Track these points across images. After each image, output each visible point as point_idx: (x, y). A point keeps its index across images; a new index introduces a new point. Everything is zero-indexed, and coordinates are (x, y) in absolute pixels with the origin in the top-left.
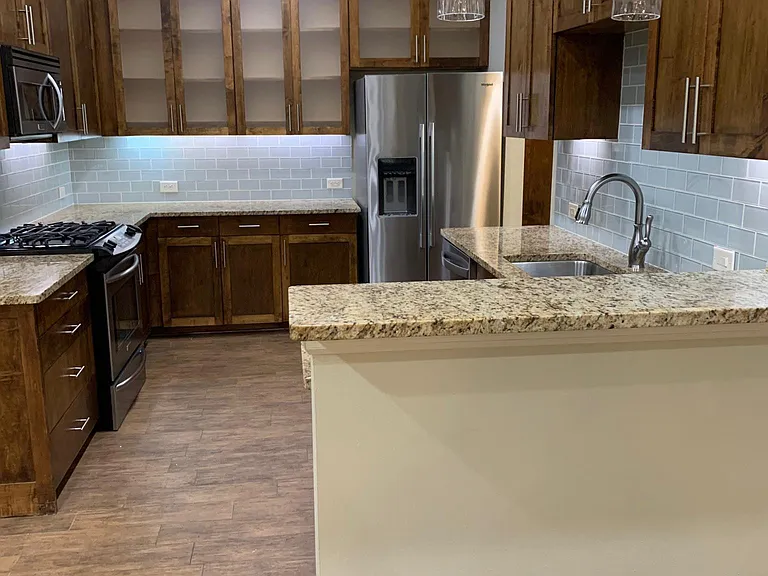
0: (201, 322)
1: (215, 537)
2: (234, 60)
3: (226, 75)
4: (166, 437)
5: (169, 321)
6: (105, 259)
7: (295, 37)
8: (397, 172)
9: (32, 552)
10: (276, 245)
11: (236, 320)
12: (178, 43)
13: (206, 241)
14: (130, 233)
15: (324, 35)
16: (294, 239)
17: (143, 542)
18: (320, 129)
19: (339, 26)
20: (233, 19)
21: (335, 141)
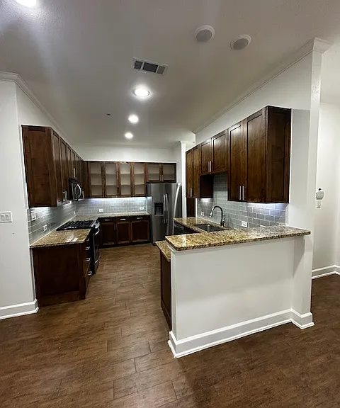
0: (110, 244)
1: (131, 301)
2: (119, 181)
3: (117, 184)
4: (108, 275)
6: (93, 230)
7: (133, 175)
8: (158, 206)
9: (81, 311)
10: (129, 224)
12: (105, 177)
13: (112, 223)
14: (97, 223)
15: (140, 175)
16: (133, 222)
17: (111, 305)
18: (139, 196)
19: (143, 173)
20: (119, 172)
21: (143, 199)
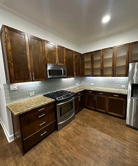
0: (91, 108)
2: (102, 64)
3: (101, 66)
5: (87, 106)
7: (115, 58)
10: (106, 98)
11: (98, 109)
12: (93, 62)
13: (93, 95)
16: (110, 97)
19: (126, 54)
20: (103, 57)
